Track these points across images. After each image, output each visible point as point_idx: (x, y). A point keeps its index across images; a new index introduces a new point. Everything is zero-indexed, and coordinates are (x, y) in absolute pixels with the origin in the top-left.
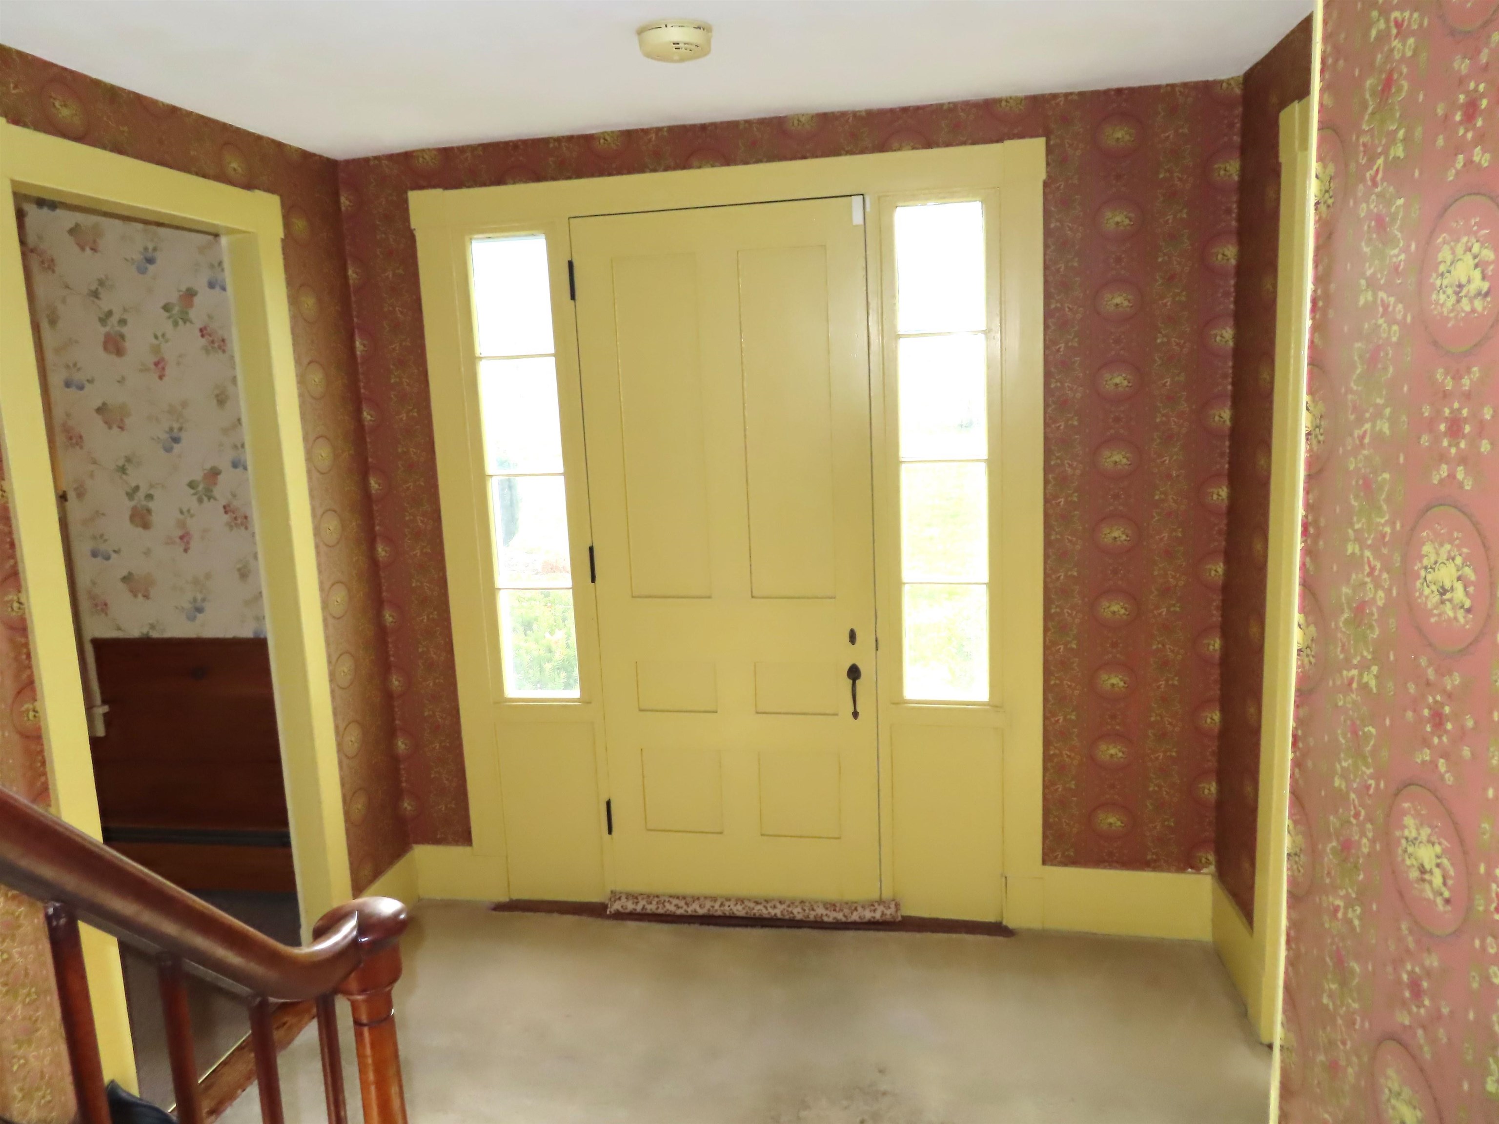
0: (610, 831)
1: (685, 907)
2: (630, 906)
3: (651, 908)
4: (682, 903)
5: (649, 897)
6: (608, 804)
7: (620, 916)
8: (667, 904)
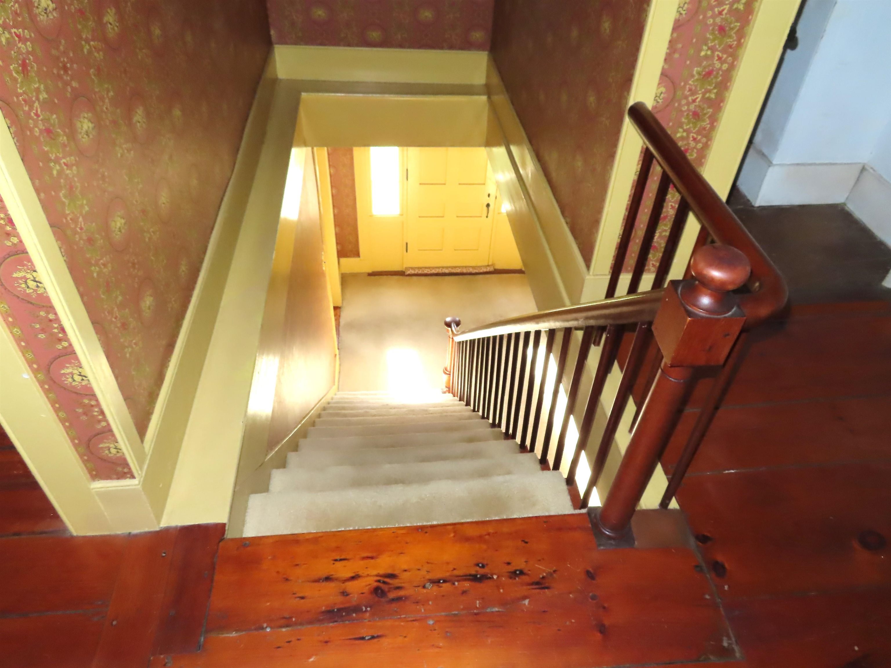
0: (407, 252)
1: (430, 271)
2: (413, 272)
3: (420, 272)
4: (429, 270)
5: (419, 268)
6: (407, 244)
7: (409, 275)
8: (425, 271)
